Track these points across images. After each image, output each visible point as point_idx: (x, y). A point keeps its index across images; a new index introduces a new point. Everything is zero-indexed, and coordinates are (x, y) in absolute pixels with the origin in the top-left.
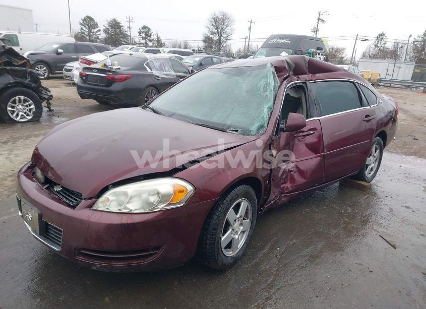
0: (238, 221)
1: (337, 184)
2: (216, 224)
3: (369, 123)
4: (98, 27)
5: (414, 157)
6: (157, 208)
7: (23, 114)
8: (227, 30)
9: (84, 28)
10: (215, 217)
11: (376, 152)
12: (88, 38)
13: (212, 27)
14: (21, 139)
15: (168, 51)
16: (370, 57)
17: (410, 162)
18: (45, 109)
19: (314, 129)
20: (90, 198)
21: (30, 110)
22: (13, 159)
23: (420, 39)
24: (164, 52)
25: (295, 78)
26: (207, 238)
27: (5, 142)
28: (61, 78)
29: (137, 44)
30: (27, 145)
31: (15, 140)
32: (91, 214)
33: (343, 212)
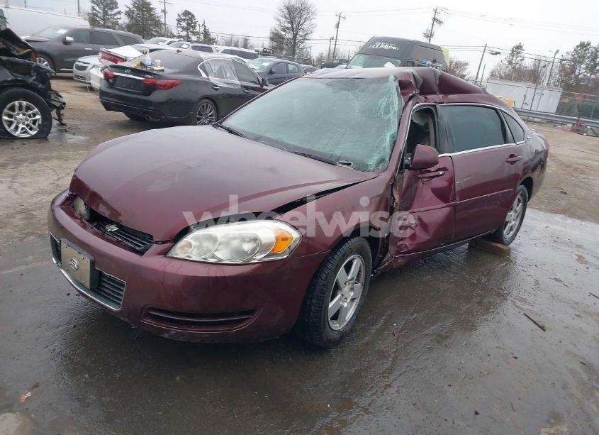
0: (349, 284)
1: (466, 246)
2: (324, 285)
3: (514, 165)
4: (117, 8)
5: (564, 216)
6: (254, 259)
7: (24, 126)
8: (305, 26)
9: (97, 8)
10: (324, 276)
11: (518, 205)
12: (102, 22)
13: (284, 19)
14: (25, 162)
15: (223, 50)
16: (501, 78)
17: (558, 223)
18: (55, 122)
19: (444, 169)
20: (164, 242)
21: (34, 122)
22: (19, 189)
23: (569, 57)
24: (218, 51)
25: (422, 98)
26: (311, 303)
27: (4, 166)
28: (71, 79)
29: (174, 36)
30: (35, 171)
31: (18, 163)
32: (167, 263)
33: (475, 282)
